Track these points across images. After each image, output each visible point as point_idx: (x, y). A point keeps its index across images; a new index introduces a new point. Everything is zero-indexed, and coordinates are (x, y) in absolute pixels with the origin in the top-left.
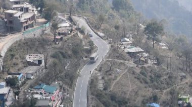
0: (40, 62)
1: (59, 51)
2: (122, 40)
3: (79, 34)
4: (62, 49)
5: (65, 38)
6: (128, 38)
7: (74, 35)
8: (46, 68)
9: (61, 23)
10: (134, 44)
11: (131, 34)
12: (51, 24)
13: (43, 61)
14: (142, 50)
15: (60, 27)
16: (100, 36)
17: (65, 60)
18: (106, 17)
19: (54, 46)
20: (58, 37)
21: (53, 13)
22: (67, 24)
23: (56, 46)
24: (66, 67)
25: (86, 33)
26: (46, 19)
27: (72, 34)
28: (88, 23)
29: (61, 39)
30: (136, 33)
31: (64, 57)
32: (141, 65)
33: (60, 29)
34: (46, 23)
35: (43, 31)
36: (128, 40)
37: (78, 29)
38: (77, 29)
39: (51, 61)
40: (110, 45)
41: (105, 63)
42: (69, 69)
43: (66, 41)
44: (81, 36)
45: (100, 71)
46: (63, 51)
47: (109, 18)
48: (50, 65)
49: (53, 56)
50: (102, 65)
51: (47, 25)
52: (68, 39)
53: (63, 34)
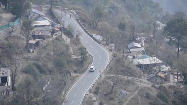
0: (5, 80)
1: (34, 64)
2: (129, 46)
3: (64, 37)
4: (38, 60)
5: (43, 43)
6: (138, 42)
7: (57, 39)
8: (14, 89)
9: (36, 19)
10: (148, 52)
11: (143, 36)
12: (22, 22)
13: (9, 78)
14: (160, 61)
15: (36, 26)
16: (96, 40)
17: (44, 77)
18: (106, 11)
19: (26, 55)
20: (33, 42)
21: (25, 4)
22: (46, 22)
23: (30, 55)
24: (44, 88)
25: (75, 36)
26: (13, 13)
27: (54, 37)
28: (77, 20)
29: (37, 44)
30: (151, 36)
31: (42, 72)
32: (158, 83)
33: (35, 29)
34: (13, 20)
35: (10, 32)
36: (139, 45)
37: (63, 29)
38: (61, 29)
39: (21, 78)
40: (111, 53)
41: (104, 82)
42: (48, 91)
43: (44, 48)
44: (67, 40)
45: (96, 93)
46: (41, 63)
47: (110, 12)
48: (20, 85)
49: (25, 71)
50: (99, 84)
51: (16, 23)
52: (47, 45)
53: (39, 37)
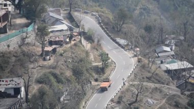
0: (17, 91)
1: (50, 73)
5: (60, 50)
8: (27, 100)
12: (36, 27)
13: (23, 89)
15: (52, 32)
17: (61, 86)
19: (41, 63)
20: (49, 49)
21: (39, 8)
22: (64, 26)
23: (45, 63)
24: (62, 99)
25: (96, 41)
26: (28, 18)
27: (73, 42)
28: (100, 24)
29: (54, 50)
31: (59, 81)
34: (27, 25)
35: (23, 39)
37: (82, 34)
38: (80, 34)
42: (66, 102)
43: (61, 55)
44: (86, 45)
46: (57, 72)
48: (34, 96)
49: (39, 82)
51: (30, 28)
52: (65, 51)
53: (56, 43)
